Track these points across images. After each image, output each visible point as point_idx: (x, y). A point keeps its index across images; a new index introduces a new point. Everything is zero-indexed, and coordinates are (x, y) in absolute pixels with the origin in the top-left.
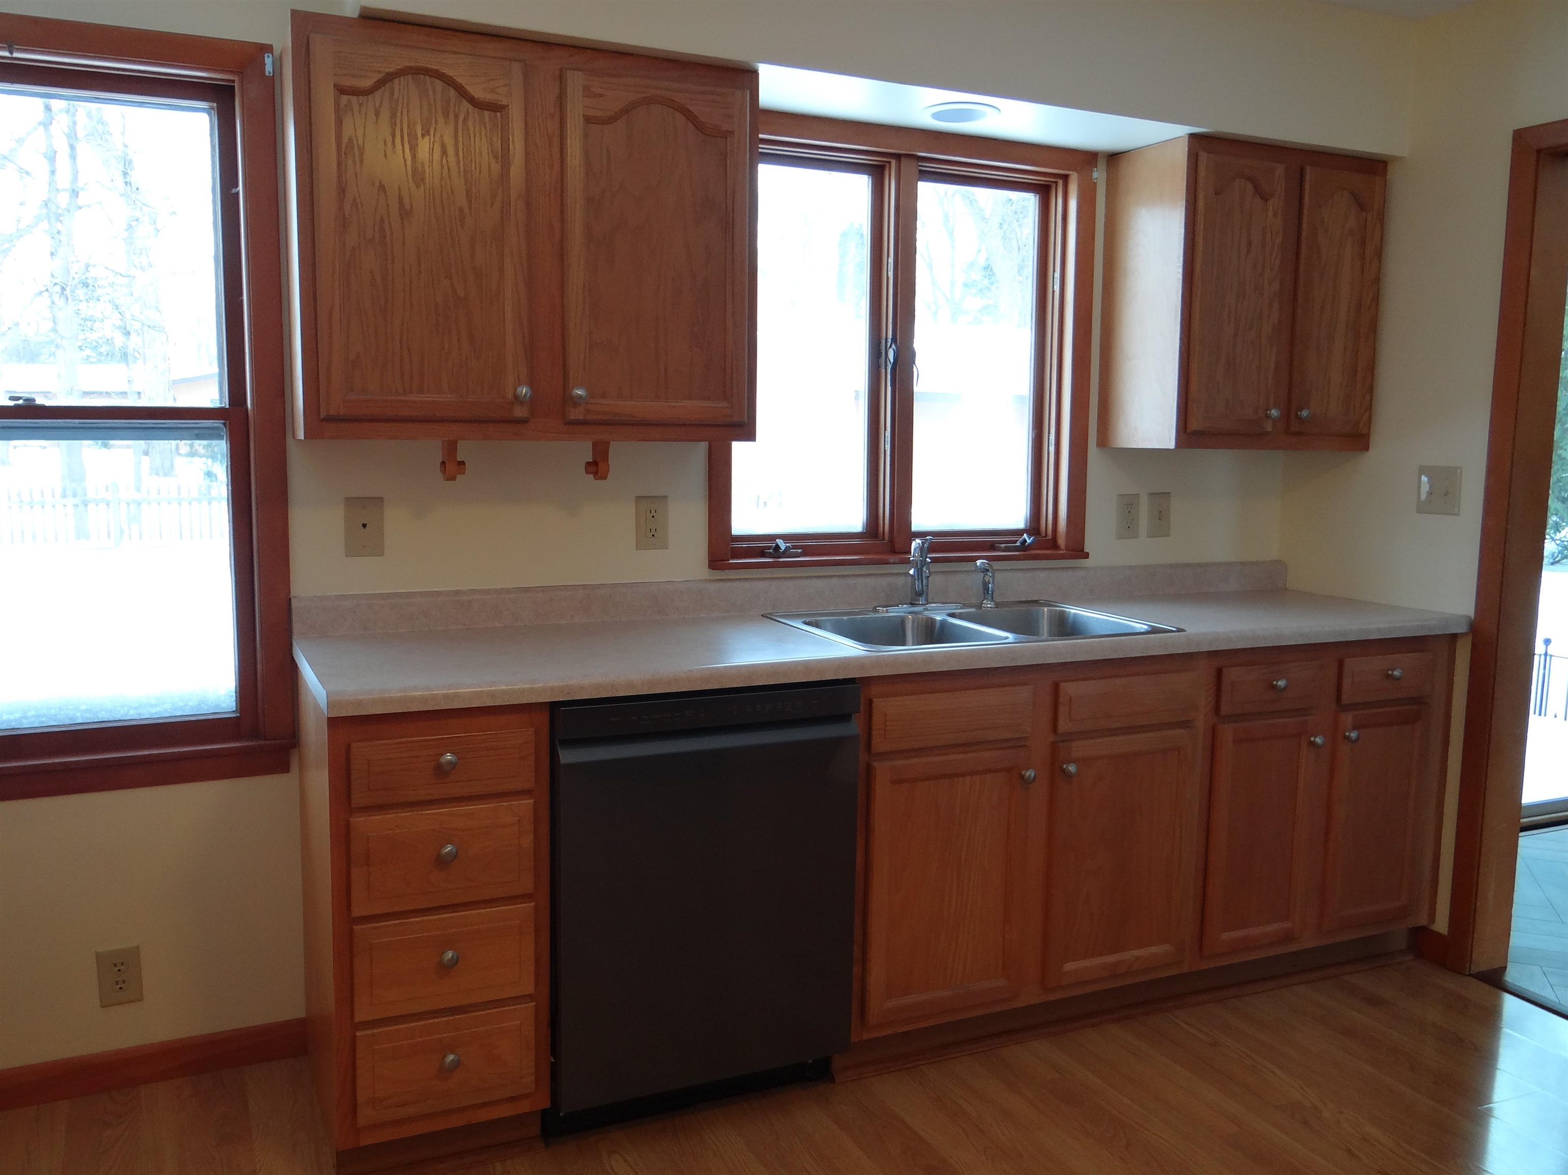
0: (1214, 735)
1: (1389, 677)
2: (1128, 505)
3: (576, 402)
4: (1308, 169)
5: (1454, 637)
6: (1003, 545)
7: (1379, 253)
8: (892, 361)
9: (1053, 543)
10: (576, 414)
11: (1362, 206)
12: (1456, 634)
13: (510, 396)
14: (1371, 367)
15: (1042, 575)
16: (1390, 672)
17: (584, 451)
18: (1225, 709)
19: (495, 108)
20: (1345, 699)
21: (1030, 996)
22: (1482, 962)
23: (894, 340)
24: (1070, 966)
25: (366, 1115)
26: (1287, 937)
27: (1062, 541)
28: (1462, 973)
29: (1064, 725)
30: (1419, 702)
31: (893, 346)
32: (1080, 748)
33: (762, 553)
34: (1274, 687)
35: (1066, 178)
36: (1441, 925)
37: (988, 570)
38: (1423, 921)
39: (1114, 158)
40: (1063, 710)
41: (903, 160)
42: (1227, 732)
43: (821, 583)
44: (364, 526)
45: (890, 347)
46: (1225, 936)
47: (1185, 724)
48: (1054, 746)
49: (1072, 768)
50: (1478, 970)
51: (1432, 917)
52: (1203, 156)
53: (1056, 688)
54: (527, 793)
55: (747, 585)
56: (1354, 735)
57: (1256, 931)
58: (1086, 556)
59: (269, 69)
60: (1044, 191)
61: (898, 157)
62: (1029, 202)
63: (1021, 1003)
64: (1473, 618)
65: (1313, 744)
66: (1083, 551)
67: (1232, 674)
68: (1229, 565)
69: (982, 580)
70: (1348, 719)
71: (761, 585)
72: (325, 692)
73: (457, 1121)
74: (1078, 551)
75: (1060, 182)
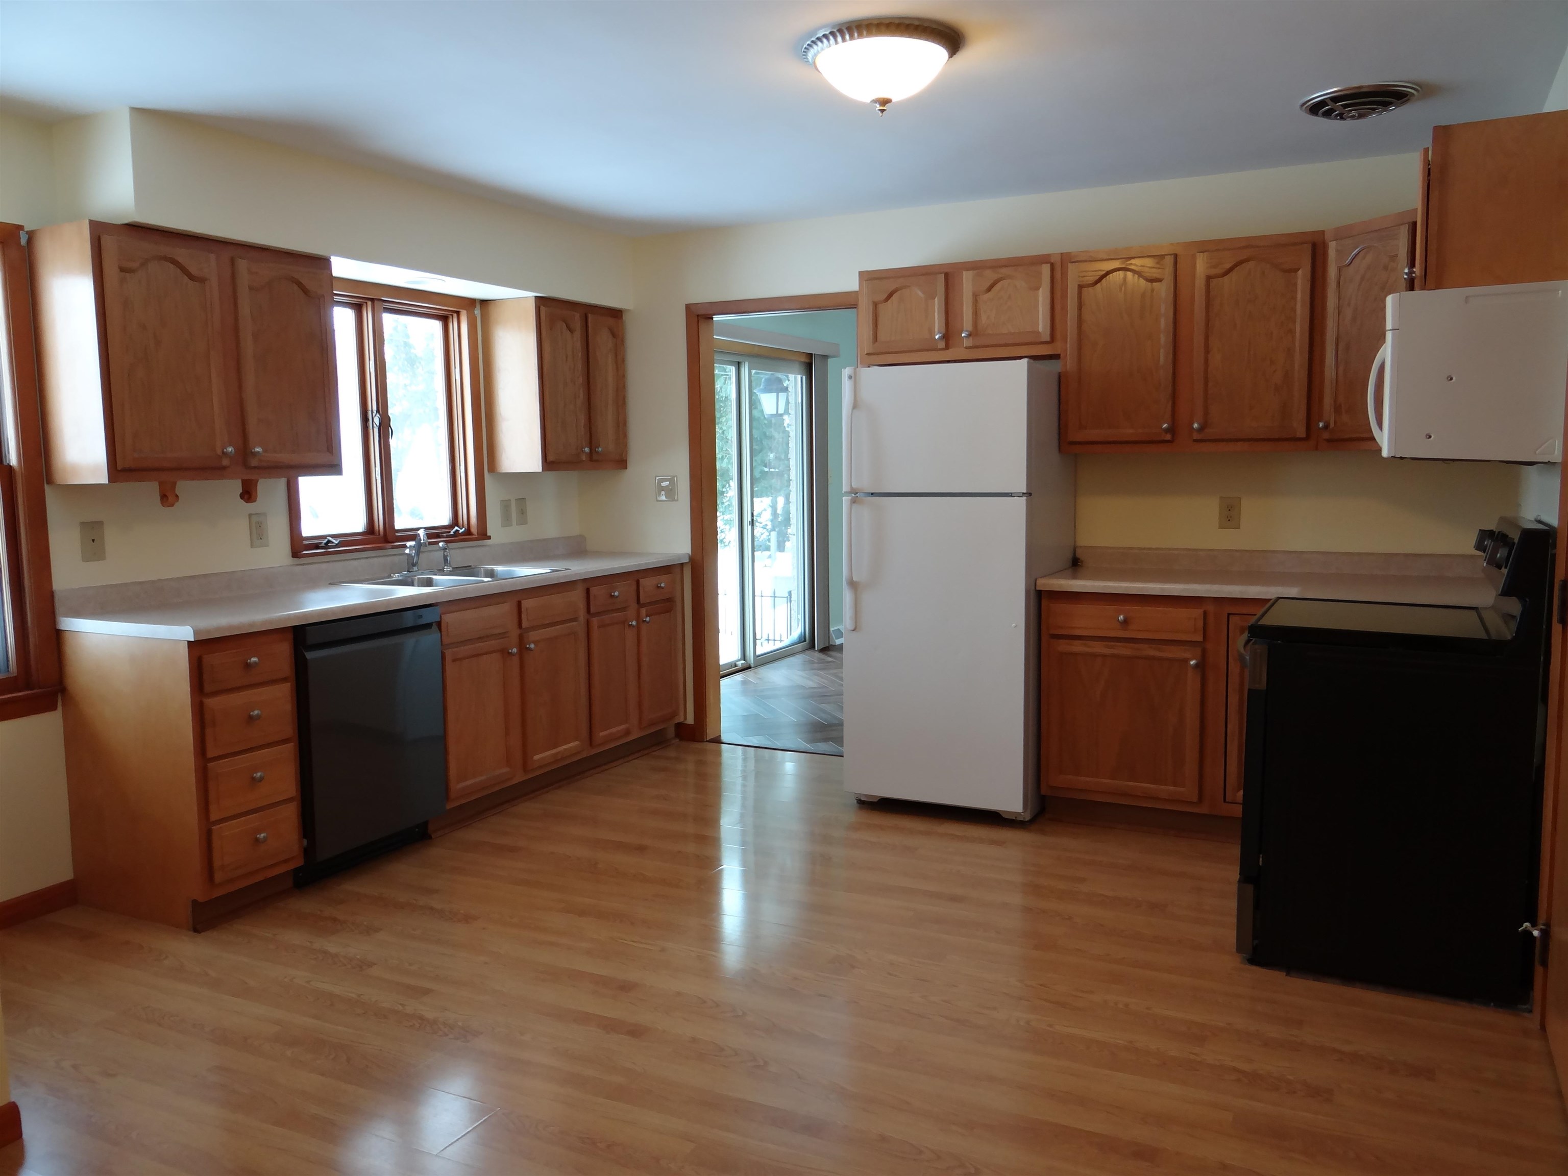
0: (588, 623)
1: (658, 587)
2: (506, 506)
3: (255, 454)
4: (590, 315)
5: (682, 564)
6: (445, 535)
7: (623, 361)
8: (378, 424)
9: (468, 532)
10: (254, 462)
11: (614, 335)
12: (683, 563)
13: (219, 452)
14: (625, 423)
15: (468, 550)
16: (659, 585)
17: (236, 486)
18: (592, 610)
19: (202, 280)
20: (642, 601)
21: (519, 777)
22: (710, 735)
23: (378, 411)
24: (536, 757)
25: (219, 877)
26: (627, 732)
27: (474, 530)
28: (703, 741)
29: (525, 624)
30: (670, 601)
31: (378, 415)
32: (534, 635)
33: (317, 546)
34: (612, 596)
35: (458, 313)
36: (690, 720)
37: (446, 549)
38: (681, 719)
39: (484, 303)
40: (524, 616)
41: (376, 302)
42: (595, 621)
43: (355, 563)
44: (93, 540)
45: (375, 416)
46: (602, 734)
47: (575, 619)
48: (521, 637)
49: (532, 646)
50: (710, 738)
51: (685, 718)
52: (543, 309)
53: (519, 604)
54: (285, 680)
55: (316, 566)
56: (648, 619)
57: (614, 730)
58: (489, 538)
59: (23, 241)
60: (444, 320)
61: (372, 300)
62: (437, 325)
63: (515, 781)
64: (690, 554)
65: (630, 626)
66: (486, 535)
67: (594, 591)
68: (559, 538)
69: (442, 555)
70: (643, 611)
71: (324, 566)
72: (191, 628)
73: (259, 878)
74: (483, 535)
75: (455, 315)
